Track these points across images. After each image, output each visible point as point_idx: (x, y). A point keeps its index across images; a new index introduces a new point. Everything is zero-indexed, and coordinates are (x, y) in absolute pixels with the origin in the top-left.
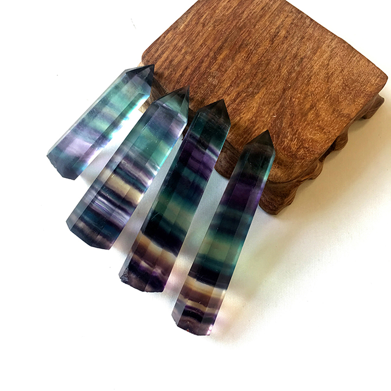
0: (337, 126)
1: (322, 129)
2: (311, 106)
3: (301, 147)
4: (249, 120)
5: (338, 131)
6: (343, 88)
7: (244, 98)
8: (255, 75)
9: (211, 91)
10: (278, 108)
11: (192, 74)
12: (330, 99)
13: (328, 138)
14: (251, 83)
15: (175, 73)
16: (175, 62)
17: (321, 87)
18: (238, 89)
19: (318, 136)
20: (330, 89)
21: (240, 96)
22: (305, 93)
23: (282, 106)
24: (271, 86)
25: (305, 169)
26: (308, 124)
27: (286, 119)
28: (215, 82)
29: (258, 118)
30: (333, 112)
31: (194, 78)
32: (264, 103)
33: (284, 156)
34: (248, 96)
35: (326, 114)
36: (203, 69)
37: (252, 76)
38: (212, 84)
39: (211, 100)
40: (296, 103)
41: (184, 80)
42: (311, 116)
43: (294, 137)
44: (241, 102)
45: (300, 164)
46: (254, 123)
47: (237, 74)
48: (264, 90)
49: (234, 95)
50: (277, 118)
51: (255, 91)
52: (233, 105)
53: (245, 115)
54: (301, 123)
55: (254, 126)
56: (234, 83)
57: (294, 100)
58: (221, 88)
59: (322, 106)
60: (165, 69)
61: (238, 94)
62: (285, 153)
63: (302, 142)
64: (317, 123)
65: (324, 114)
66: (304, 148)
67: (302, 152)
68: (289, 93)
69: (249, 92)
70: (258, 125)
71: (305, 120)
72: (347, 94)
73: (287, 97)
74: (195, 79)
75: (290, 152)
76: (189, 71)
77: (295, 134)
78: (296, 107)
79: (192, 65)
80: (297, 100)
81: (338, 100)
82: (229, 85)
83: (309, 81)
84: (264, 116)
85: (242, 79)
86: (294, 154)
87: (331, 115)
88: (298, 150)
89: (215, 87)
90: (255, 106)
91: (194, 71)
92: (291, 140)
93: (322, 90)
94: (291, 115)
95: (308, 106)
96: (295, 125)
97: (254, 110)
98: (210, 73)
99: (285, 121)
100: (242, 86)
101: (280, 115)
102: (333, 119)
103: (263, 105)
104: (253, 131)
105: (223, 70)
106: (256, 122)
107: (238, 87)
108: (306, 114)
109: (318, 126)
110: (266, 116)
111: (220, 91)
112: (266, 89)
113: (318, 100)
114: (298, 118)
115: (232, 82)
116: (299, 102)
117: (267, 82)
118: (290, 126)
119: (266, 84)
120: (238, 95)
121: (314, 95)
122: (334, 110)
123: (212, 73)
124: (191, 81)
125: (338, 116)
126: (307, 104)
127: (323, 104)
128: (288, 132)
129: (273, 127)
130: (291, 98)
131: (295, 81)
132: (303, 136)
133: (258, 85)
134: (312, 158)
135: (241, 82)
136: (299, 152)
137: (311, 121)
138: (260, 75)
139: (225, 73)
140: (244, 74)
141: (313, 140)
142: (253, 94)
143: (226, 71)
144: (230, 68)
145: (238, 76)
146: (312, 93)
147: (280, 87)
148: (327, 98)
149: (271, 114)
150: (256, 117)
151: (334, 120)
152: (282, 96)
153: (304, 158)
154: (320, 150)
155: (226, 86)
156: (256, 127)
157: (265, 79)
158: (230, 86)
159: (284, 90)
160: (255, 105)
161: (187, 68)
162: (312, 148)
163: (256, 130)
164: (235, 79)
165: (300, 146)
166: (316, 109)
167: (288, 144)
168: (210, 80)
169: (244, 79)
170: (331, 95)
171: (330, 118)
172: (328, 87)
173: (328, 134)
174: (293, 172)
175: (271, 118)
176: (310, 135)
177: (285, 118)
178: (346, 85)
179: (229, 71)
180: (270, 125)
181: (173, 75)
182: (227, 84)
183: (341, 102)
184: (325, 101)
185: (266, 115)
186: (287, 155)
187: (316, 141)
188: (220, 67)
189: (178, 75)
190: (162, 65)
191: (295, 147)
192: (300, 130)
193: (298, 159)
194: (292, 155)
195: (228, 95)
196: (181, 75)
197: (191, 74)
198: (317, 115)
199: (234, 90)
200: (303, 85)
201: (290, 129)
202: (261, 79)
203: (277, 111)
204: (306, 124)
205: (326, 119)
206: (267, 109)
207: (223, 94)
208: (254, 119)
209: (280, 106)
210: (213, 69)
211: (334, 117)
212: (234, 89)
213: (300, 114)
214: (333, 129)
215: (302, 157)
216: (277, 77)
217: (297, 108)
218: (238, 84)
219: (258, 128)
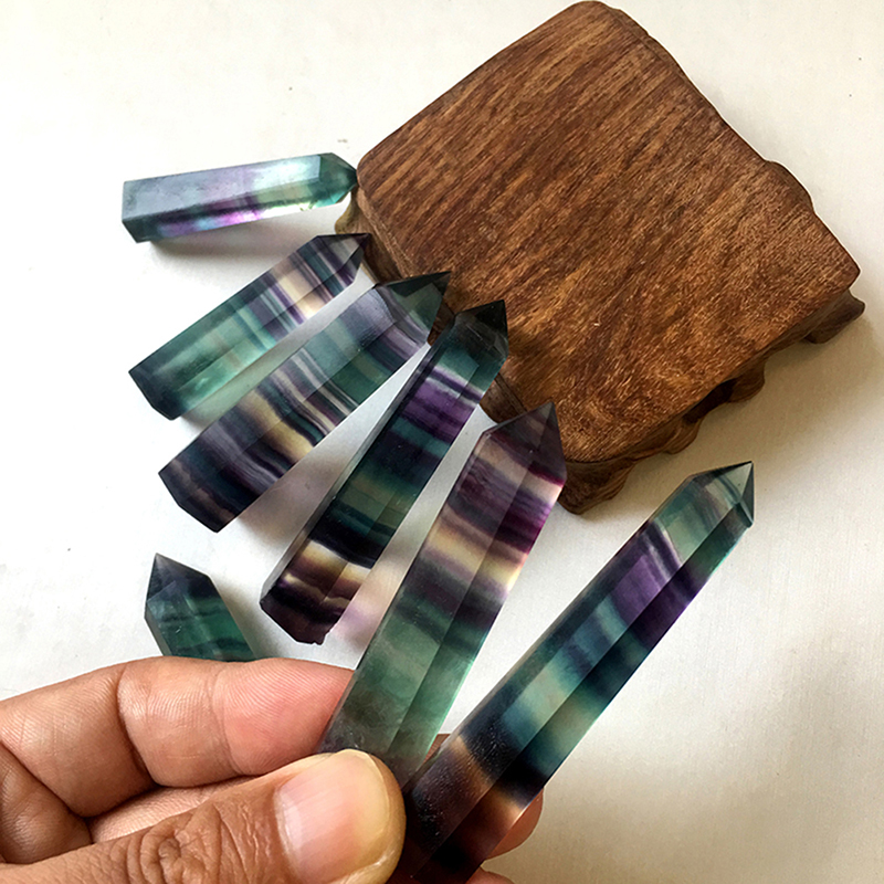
0: (723, 362)
1: (687, 364)
2: (676, 313)
3: (637, 395)
4: (543, 325)
5: (721, 373)
6: (754, 284)
7: (543, 277)
8: (576, 232)
9: (480, 254)
10: (608, 309)
11: (450, 213)
12: (721, 303)
13: (697, 386)
14: (565, 247)
15: (417, 208)
16: (420, 185)
17: (709, 275)
18: (535, 257)
19: (678, 379)
20: (727, 282)
21: (537, 271)
22: (672, 283)
23: (617, 304)
24: (604, 258)
25: (636, 442)
26: (662, 350)
27: (618, 334)
28: (492, 236)
29: (563, 323)
30: (720, 333)
31: (451, 222)
32: (581, 294)
33: (598, 409)
34: (553, 275)
35: (705, 334)
36: (473, 205)
37: (569, 233)
38: (485, 240)
39: (476, 272)
40: (648, 302)
41: (430, 225)
42: (671, 334)
43: (626, 374)
44: (536, 286)
45: (627, 430)
46: (550, 332)
47: (540, 225)
48: (587, 266)
49: (524, 266)
50: (599, 330)
51: (569, 265)
52: (518, 288)
53: (537, 313)
54: (647, 347)
55: (551, 340)
56: (529, 244)
57: (645, 295)
58: (500, 250)
59: (702, 317)
60: (398, 195)
61: (534, 266)
62: (602, 403)
63: (640, 386)
64: (682, 351)
65: (700, 333)
66: (641, 398)
67: (636, 405)
68: (638, 278)
69: (555, 266)
70: (559, 338)
71: (659, 341)
72: (759, 297)
73: (632, 288)
74: (453, 225)
75: (612, 403)
76: (445, 206)
77: (631, 367)
78: (645, 311)
79: (453, 194)
80: (651, 297)
81: (738, 308)
82: (518, 246)
83: (685, 258)
84: (576, 322)
85: (548, 236)
86: (620, 409)
87: (716, 337)
88: (629, 401)
89: (490, 245)
90: (562, 297)
91: (455, 208)
92: (620, 379)
93: (709, 282)
94: (630, 326)
95: (670, 312)
96: (636, 347)
97: (559, 306)
98: (485, 216)
99: (616, 336)
100: (544, 251)
101: (610, 323)
102: (716, 347)
103: (577, 298)
104: (547, 347)
105: (514, 213)
106: (556, 331)
107: (536, 252)
108: (663, 329)
109: (682, 358)
110: (580, 322)
111: (498, 257)
112: (593, 264)
113: (694, 303)
114: (644, 334)
115: (528, 240)
116: (653, 300)
117: (597, 250)
118: (622, 349)
119: (593, 254)
120: (533, 269)
121: (689, 290)
122: (725, 325)
123: (490, 217)
124: (445, 229)
125: (729, 342)
126: (670, 306)
127: (702, 313)
128: (616, 361)
129: (589, 347)
130: (639, 291)
131: (656, 255)
132: (646, 373)
133: (577, 254)
134: (654, 421)
135: (544, 242)
136: (630, 405)
137: (670, 344)
138: (585, 233)
139: (515, 219)
140: (554, 226)
141: (664, 385)
142: (563, 273)
143: (519, 214)
144: (528, 211)
145: (540, 228)
146: (686, 285)
147: (623, 262)
148: (714, 301)
149: (591, 318)
150: (559, 321)
151: (717, 350)
152: (621, 284)
153: (637, 420)
154: (673, 407)
155: (511, 248)
156: (555, 341)
157: (595, 242)
158: (520, 248)
159: (630, 271)
160: (562, 295)
161: (441, 200)
162: (659, 401)
163: (553, 347)
164: (533, 235)
165: (634, 394)
166: (685, 321)
167: (611, 384)
168: (482, 230)
169: (552, 237)
170: (725, 295)
171: (712, 343)
172: (723, 278)
173: (699, 376)
174: (608, 443)
175: (590, 326)
176: (661, 373)
177: (617, 331)
178: (762, 277)
179: (525, 218)
180: (584, 340)
181: (411, 212)
182: (514, 244)
183: (743, 313)
184: (710, 305)
185: (579, 318)
186: (605, 407)
187: (671, 389)
188: (507, 205)
189: (421, 211)
190: (394, 187)
191: (625, 393)
192: (642, 361)
193: (624, 420)
194: (615, 409)
195: (513, 267)
196: (428, 214)
197: (448, 214)
198: (686, 335)
199: (527, 259)
200: (670, 266)
201: (622, 356)
202: (586, 241)
203: (605, 313)
204: (658, 350)
205: (702, 344)
206: (586, 307)
207: (502, 265)
208: (554, 323)
209: (613, 304)
210: (493, 208)
211: (719, 342)
212: (527, 255)
213: (649, 328)
214: (711, 368)
215: (635, 416)
216: (621, 241)
217: (647, 314)
218: (539, 246)
219: (557, 344)
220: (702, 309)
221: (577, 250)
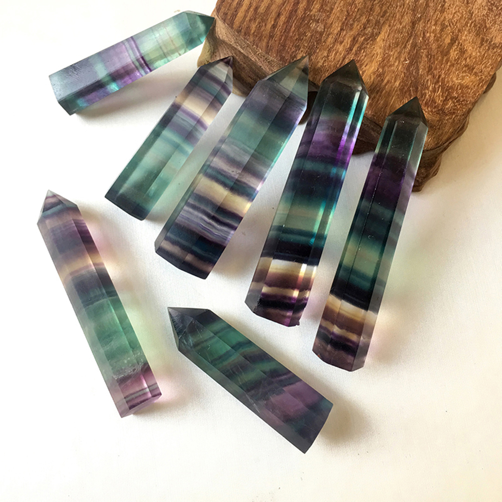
0: (490, 61)
1: (470, 69)
2: (451, 40)
3: (448, 97)
4: (374, 73)
5: (492, 68)
6: (489, 9)
7: (363, 44)
8: (371, 9)
9: (316, 41)
10: (410, 50)
11: (288, 21)
12: (475, 26)
13: (481, 80)
14: (368, 21)
15: (266, 25)
16: (262, 9)
17: (461, 11)
18: (352, 33)
19: (468, 80)
20: (473, 12)
21: (357, 41)
22: (441, 23)
23: (414, 45)
24: (395, 21)
25: (458, 127)
26: (453, 65)
27: (422, 64)
28: (321, 27)
29: (386, 68)
30: (482, 44)
31: (291, 27)
32: (390, 46)
33: (428, 113)
34: (367, 40)
35: (473, 48)
36: (300, 12)
37: (367, 11)
38: (316, 32)
39: (320, 54)
40: (432, 38)
41: (278, 33)
42: (453, 54)
43: (437, 86)
44: (360, 51)
45: (450, 121)
46: (381, 76)
47: (347, 11)
48: (386, 28)
49: (348, 41)
50: (411, 64)
51: (375, 31)
52: (350, 56)
53: (368, 67)
54: (443, 66)
55: (383, 80)
56: (346, 25)
57: (428, 35)
58: (329, 34)
59: (467, 39)
60: (250, 20)
61: (354, 39)
62: (429, 109)
63: (448, 91)
64: (464, 62)
65: (471, 48)
66: (452, 98)
67: (450, 104)
68: (420, 26)
69: (367, 34)
70: (387, 78)
71: (447, 61)
72: (495, 16)
73: (419, 33)
74: (293, 28)
75: (435, 107)
76: (283, 18)
77: (438, 82)
78: (432, 44)
79: (285, 8)
80: (432, 35)
81: (486, 27)
82: (339, 29)
83: (443, 6)
84: (394, 65)
85: (355, 18)
86: (442, 109)
87: (480, 47)
88: (445, 102)
89: (321, 34)
90: (379, 53)
91: (290, 17)
92: (434, 91)
93: (463, 16)
94: (427, 57)
95: (448, 41)
96: (436, 69)
97: (379, 58)
98: (311, 16)
99: (421, 66)
100: (357, 27)
101: (414, 59)
102: (483, 53)
103: (389, 50)
104: (382, 86)
105: (328, 9)
106: (384, 75)
107: (351, 29)
108: (448, 53)
109: (466, 66)
110: (396, 64)
111: (329, 39)
112: (389, 26)
113: (459, 31)
114: (437, 59)
115: (343, 23)
116: (435, 37)
117: (389, 16)
118: (428, 71)
119: (387, 20)
120: (354, 40)
121: (453, 24)
122: (483, 40)
123: (314, 16)
124: (289, 32)
125: (489, 47)
126: (446, 37)
127: (466, 35)
128: (428, 81)
129: (407, 77)
130: (424, 34)
131: (425, 9)
132: (448, 82)
133: (378, 22)
134: (464, 110)
135: (354, 21)
136: (447, 104)
137: (455, 60)
138: (377, 9)
139: (331, 13)
140: (356, 10)
141: (462, 87)
142: (373, 37)
143: (332, 9)
144: (336, 5)
145: (348, 13)
146: (450, 21)
147: (407, 19)
148: (470, 26)
149: (402, 59)
150: (383, 67)
151: (484, 55)
152: (411, 33)
153: (454, 113)
154: (473, 98)
155: (336, 32)
156: (385, 81)
157: (385, 12)
158: (341, 30)
159: (413, 24)
160: (379, 51)
161: (279, 15)
162: (463, 97)
163: (386, 85)
164: (346, 19)
165: (446, 97)
166: (459, 43)
167: (430, 96)
168: (313, 25)
169: (358, 17)
170: (475, 21)
171: (479, 52)
172: (470, 11)
173: (480, 74)
174: (442, 133)
175: (403, 65)
176: (457, 79)
177: (420, 62)
178: (492, 4)
179: (336, 10)
180: (403, 75)
181: (262, 29)
182: (336, 28)
183: (490, 28)
184: (469, 30)
185: (395, 62)
186: (432, 111)
187: (467, 87)
188: (322, 6)
189: (269, 26)
190: (245, 16)
191: (441, 99)
192: (443, 76)
193: (447, 115)
194: (439, 110)
195: (341, 43)
196: (274, 26)
197: (287, 22)
198: (462, 52)
199: (348, 35)
200: (436, 13)
201: (430, 76)
202: (380, 13)
203: (409, 53)
204: (450, 66)
205: (474, 54)
206: (396, 53)
207: (334, 43)
208: (381, 70)
209: (412, 46)
210: (314, 10)
211: (483, 49)
212: (347, 33)
213: (439, 54)
214: (485, 67)
215: (452, 111)
216: (401, 7)
217: (434, 46)
218: (352, 25)
219: (388, 82)
220: (466, 33)
221: (376, 20)
